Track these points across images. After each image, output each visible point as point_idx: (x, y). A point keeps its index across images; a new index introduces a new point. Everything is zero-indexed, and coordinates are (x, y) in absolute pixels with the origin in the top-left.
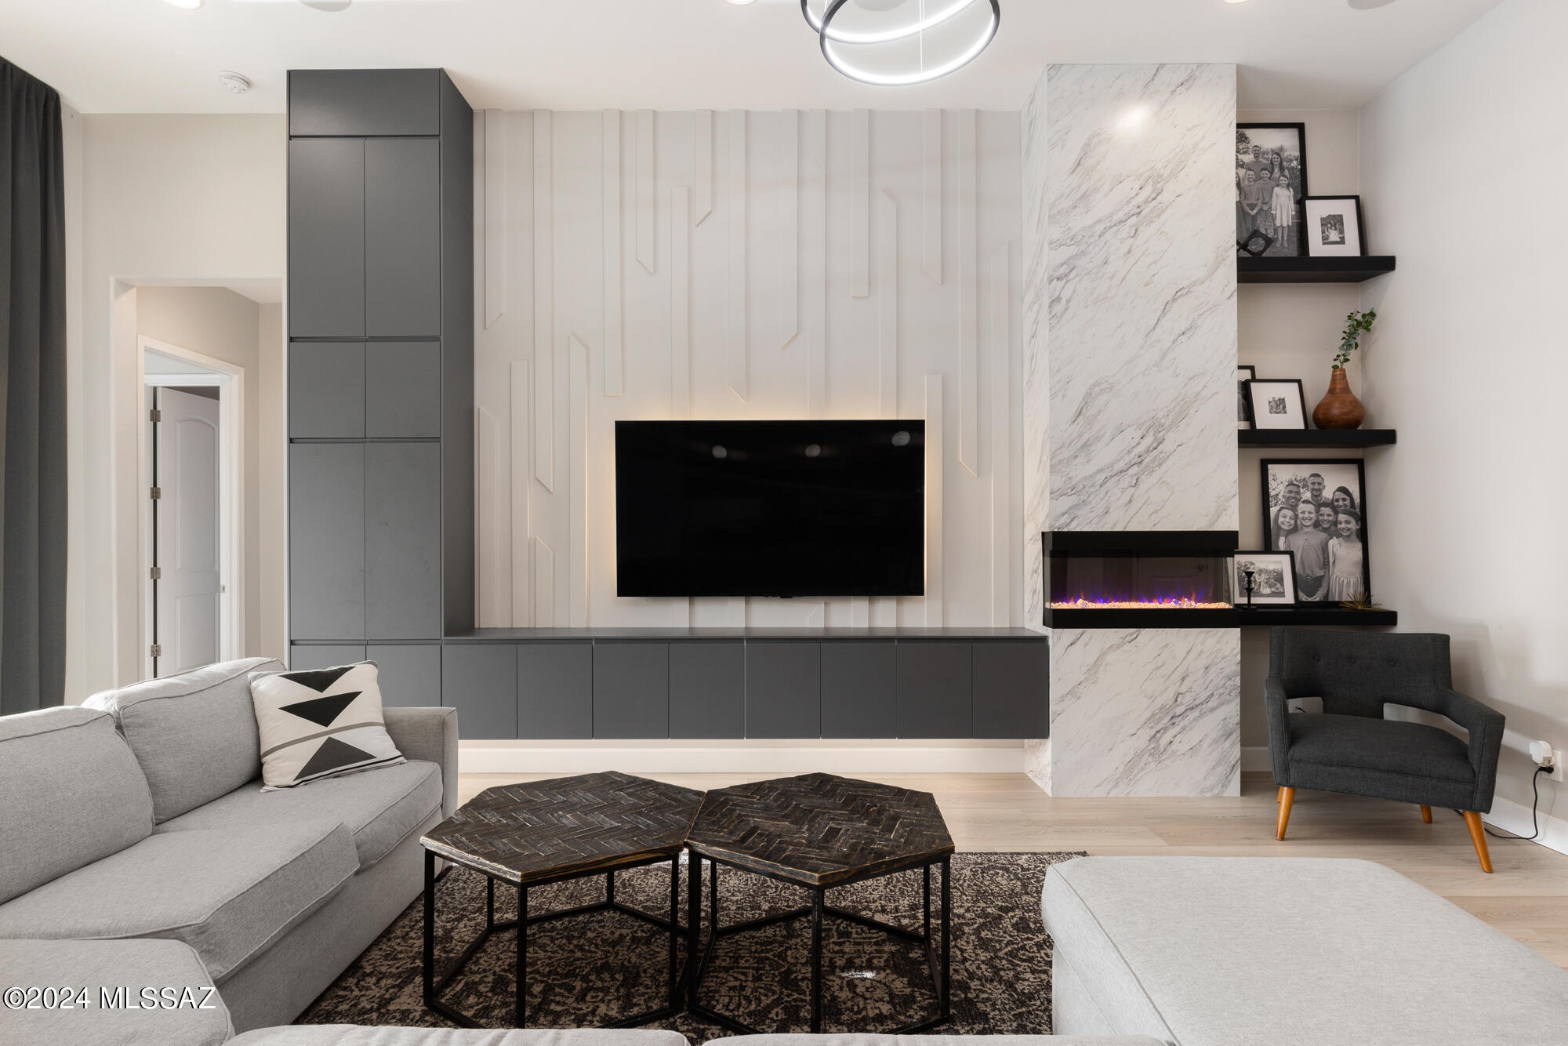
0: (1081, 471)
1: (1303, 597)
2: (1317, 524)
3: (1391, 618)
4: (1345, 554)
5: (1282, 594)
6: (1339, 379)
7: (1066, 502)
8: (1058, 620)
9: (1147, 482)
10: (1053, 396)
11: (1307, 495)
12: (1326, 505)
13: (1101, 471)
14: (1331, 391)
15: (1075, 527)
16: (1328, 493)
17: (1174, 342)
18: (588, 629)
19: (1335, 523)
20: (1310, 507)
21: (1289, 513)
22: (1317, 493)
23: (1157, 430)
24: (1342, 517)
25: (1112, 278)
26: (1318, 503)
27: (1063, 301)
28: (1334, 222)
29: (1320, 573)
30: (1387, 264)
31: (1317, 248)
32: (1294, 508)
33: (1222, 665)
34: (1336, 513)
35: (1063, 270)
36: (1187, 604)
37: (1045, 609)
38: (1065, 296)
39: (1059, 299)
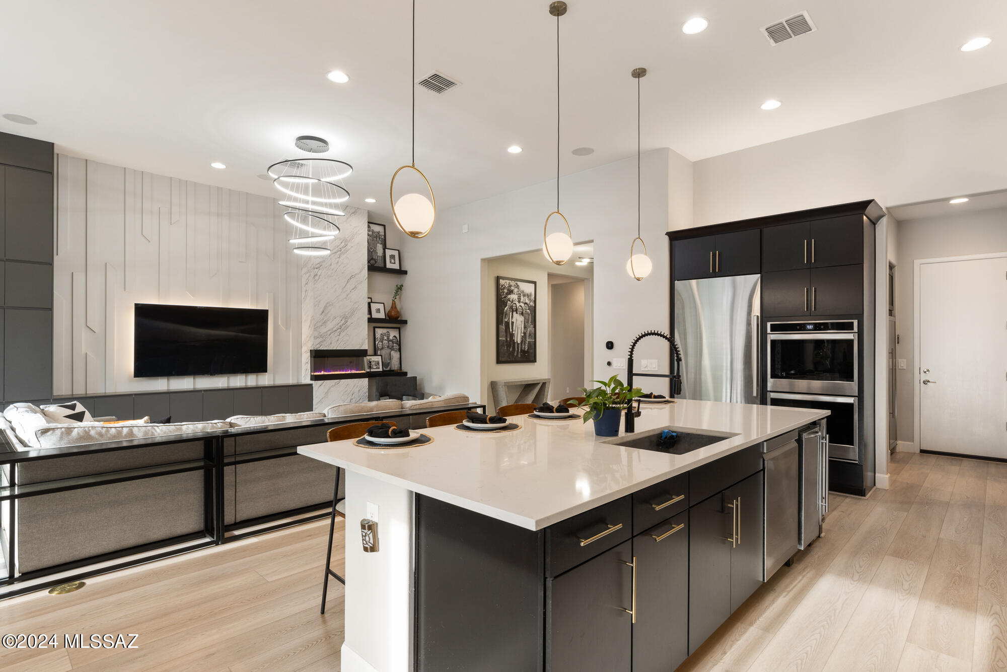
0: (323, 330)
1: (385, 369)
2: (388, 347)
3: (406, 374)
4: (395, 355)
5: (379, 368)
6: (394, 304)
7: (318, 340)
8: (315, 378)
9: (343, 334)
10: (315, 306)
11: (386, 338)
12: (390, 341)
13: (329, 330)
14: (392, 307)
15: (321, 348)
16: (391, 338)
17: (350, 291)
18: (116, 392)
19: (393, 346)
20: (386, 342)
21: (381, 343)
22: (388, 338)
23: (345, 318)
24: (395, 345)
25: (333, 270)
26: (389, 340)
27: (318, 276)
28: (392, 257)
29: (389, 361)
30: (405, 273)
31: (389, 266)
32: (382, 342)
33: (363, 389)
34: (393, 343)
35: (318, 266)
36: (354, 372)
37: (311, 375)
38: (319, 274)
39: (316, 275)
